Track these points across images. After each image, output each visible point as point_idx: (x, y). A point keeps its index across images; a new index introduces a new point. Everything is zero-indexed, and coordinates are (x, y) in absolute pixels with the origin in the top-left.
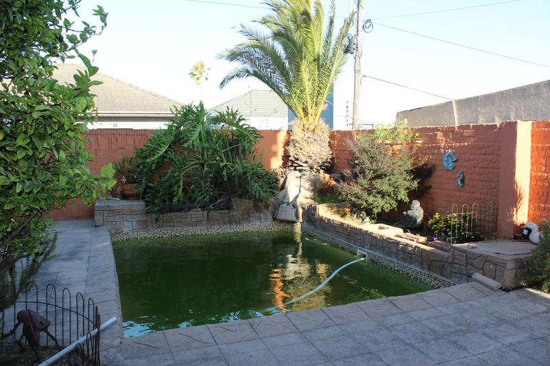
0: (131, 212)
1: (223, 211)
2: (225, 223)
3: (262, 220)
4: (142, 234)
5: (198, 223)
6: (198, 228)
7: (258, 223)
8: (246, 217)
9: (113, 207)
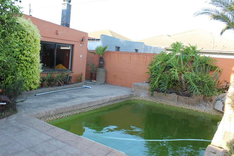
0: (145, 89)
1: (185, 97)
2: (186, 103)
3: (207, 107)
4: (148, 99)
5: (173, 100)
6: (172, 102)
7: (205, 108)
8: (198, 103)
9: (138, 85)
